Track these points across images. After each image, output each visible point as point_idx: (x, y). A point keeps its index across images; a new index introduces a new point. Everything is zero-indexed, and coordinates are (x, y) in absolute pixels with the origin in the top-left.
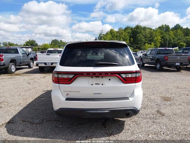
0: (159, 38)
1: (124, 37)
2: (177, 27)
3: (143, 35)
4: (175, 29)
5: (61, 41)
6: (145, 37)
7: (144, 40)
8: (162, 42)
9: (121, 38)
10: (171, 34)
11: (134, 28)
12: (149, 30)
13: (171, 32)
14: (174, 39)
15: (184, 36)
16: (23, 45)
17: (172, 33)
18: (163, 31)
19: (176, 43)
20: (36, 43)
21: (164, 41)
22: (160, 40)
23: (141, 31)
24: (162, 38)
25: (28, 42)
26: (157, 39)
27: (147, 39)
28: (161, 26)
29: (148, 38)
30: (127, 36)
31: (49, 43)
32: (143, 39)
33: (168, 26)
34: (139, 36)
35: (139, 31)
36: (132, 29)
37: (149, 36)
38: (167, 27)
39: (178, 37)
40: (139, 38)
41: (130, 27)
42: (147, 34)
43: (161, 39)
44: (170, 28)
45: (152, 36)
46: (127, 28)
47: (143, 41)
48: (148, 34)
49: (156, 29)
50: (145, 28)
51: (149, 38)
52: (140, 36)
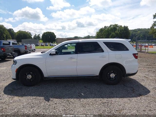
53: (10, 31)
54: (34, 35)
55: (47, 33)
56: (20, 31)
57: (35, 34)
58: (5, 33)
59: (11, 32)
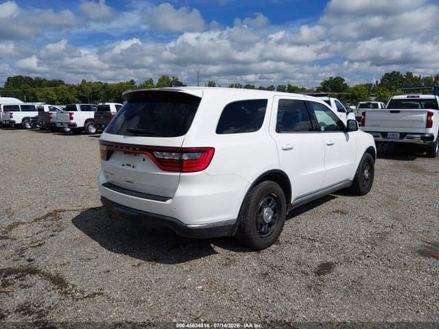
5: (409, 75)
16: (315, 89)
20: (344, 83)
25: (328, 82)
31: (377, 82)
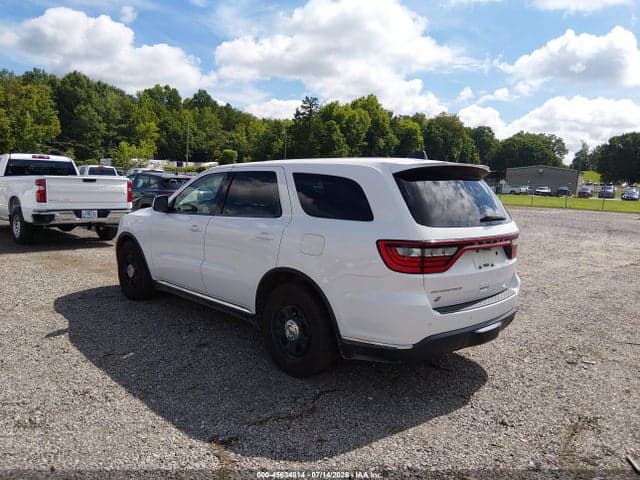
0: (153, 126)
1: (36, 109)
2: (202, 100)
3: (96, 110)
4: (196, 104)
6: (107, 117)
7: (102, 126)
8: (163, 140)
9: (28, 113)
10: (187, 118)
11: (63, 82)
12: (115, 96)
13: (186, 111)
14: (195, 134)
15: (223, 129)
17: (188, 115)
18: (163, 107)
19: (204, 147)
21: (169, 138)
22: (157, 135)
23: (89, 97)
24: (162, 127)
26: (148, 131)
27: (114, 126)
28: (152, 87)
29: (116, 125)
30: (50, 109)
32: (97, 124)
33: (175, 92)
34: (82, 113)
35: (81, 92)
36: (52, 82)
37: (119, 117)
38: (173, 95)
39: (207, 129)
40: (83, 117)
41: (45, 76)
42: (113, 110)
43: (158, 132)
44: (180, 98)
45: (128, 117)
46: (33, 76)
47: (98, 130)
48: (116, 109)
49: (138, 94)
50: (102, 88)
51: (120, 122)
52: (88, 113)
53: (482, 135)
54: (579, 149)
55: (628, 139)
56: (519, 135)
57: (584, 145)
58: (457, 145)
59: (484, 140)
